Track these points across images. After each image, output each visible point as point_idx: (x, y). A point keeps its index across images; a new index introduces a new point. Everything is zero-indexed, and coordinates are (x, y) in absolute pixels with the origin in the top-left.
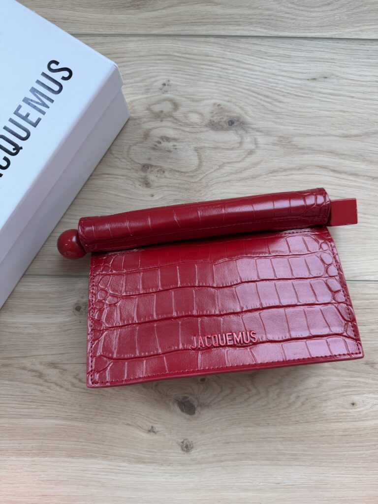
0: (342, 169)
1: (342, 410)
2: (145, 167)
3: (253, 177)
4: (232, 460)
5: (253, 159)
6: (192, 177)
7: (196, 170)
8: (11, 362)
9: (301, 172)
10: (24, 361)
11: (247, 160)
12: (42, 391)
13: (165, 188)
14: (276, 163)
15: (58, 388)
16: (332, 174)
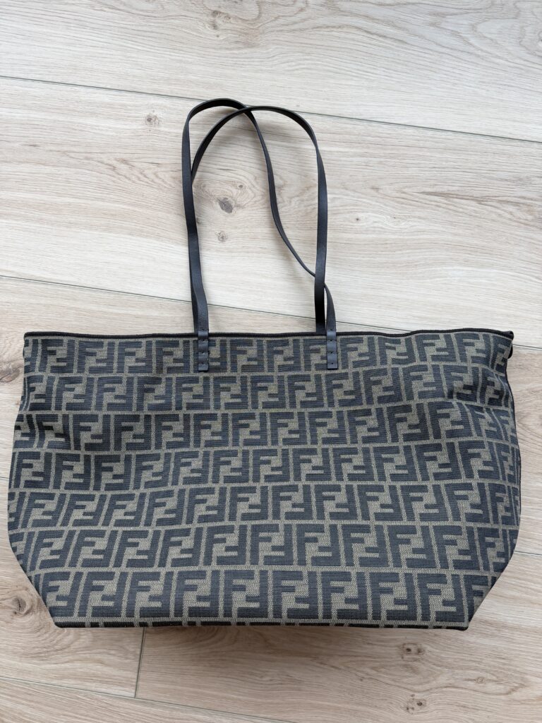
0: (374, 31)
1: (347, 223)
2: (215, 13)
3: (301, 30)
4: (256, 252)
5: (303, 15)
6: (252, 24)
7: (256, 19)
8: (92, 156)
9: (339, 30)
10: (102, 156)
11: (299, 15)
12: (114, 182)
13: (229, 32)
14: (321, 21)
15: (127, 181)
16: (365, 34)
